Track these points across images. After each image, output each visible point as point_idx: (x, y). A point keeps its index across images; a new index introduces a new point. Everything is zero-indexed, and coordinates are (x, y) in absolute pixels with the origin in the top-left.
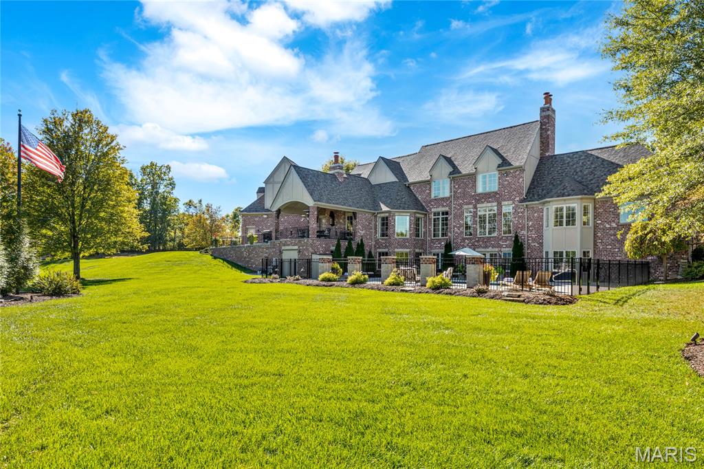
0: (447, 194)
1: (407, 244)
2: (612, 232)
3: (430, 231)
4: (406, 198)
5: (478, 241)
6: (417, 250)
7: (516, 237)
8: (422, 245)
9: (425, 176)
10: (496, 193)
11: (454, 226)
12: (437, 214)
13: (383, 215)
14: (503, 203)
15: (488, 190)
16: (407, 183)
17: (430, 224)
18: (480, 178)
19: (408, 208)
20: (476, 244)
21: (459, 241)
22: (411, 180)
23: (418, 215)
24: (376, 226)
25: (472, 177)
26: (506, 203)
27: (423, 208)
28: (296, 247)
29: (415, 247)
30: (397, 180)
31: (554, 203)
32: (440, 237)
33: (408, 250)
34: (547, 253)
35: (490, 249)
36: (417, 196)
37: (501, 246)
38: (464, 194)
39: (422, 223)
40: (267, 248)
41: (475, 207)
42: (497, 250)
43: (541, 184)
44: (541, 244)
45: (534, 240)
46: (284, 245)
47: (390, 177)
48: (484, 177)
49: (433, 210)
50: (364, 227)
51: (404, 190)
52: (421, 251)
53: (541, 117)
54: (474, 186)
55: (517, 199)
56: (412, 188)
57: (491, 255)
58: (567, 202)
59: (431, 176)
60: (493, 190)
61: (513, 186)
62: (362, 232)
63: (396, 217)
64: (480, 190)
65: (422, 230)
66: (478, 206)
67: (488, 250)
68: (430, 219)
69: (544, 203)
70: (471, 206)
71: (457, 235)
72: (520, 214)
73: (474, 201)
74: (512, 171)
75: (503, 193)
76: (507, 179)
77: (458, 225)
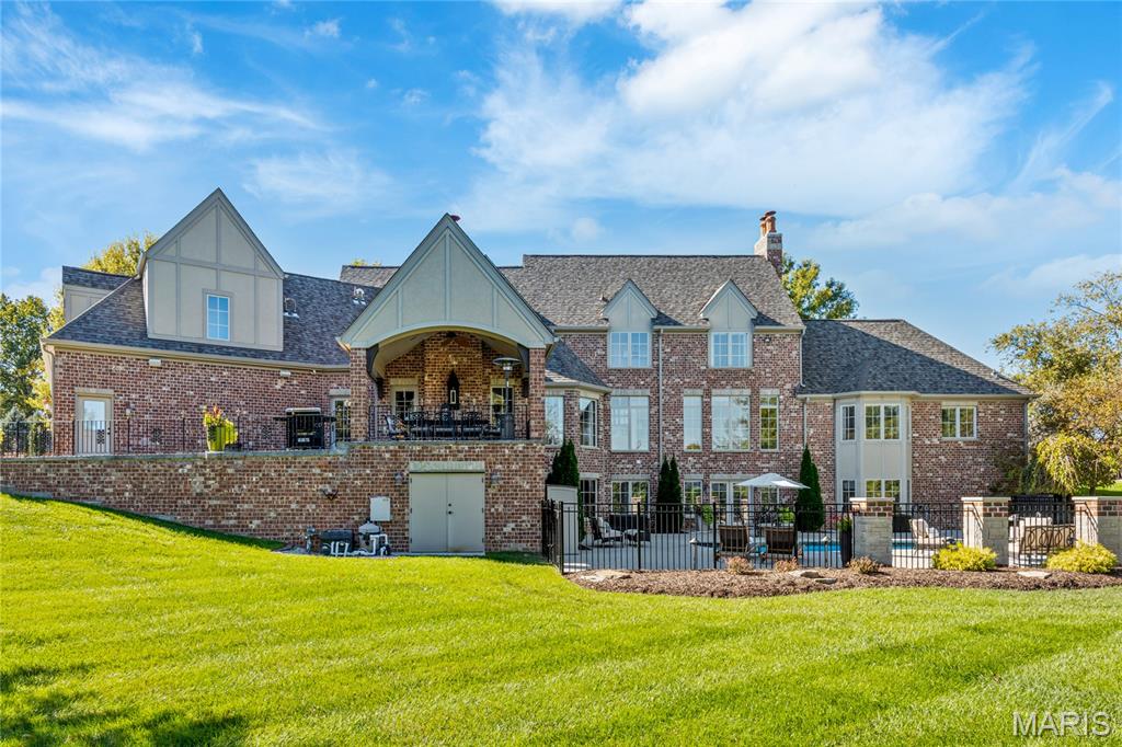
0: (646, 363)
2: (933, 451)
5: (715, 460)
10: (750, 372)
11: (666, 429)
14: (762, 391)
15: (730, 364)
20: (711, 464)
25: (699, 334)
26: (768, 391)
31: (865, 399)
34: (850, 483)
35: (738, 476)
37: (759, 470)
38: (685, 367)
41: (708, 394)
44: (831, 467)
45: (818, 462)
46: (418, 458)
48: (723, 339)
54: (704, 352)
55: (788, 386)
58: (884, 399)
59: (607, 319)
60: (741, 366)
61: (780, 362)
64: (715, 362)
66: (714, 391)
67: (734, 477)
70: (700, 392)
71: (669, 446)
72: (793, 414)
73: (704, 382)
74: (777, 335)
75: (763, 373)
76: (769, 348)
77: (673, 428)
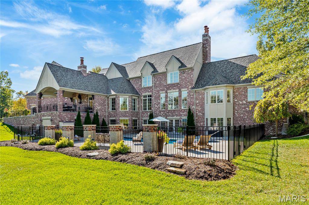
0: (151, 85)
1: (127, 115)
2: (243, 106)
3: (141, 107)
4: (127, 87)
5: (168, 113)
6: (134, 118)
7: (190, 110)
8: (137, 115)
9: (138, 74)
10: (178, 84)
11: (155, 104)
12: (145, 96)
13: (112, 97)
14: (182, 90)
15: (173, 82)
16: (128, 78)
17: (141, 102)
18: (169, 75)
19: (127, 93)
20: (167, 114)
21: (158, 112)
22: (130, 76)
23: (134, 97)
24: (108, 104)
25: (165, 74)
26: (184, 89)
27: (137, 93)
28: (50, 117)
29: (132, 116)
30: (122, 77)
31: (211, 89)
32: (147, 110)
33: (128, 118)
34: (207, 119)
35: (175, 117)
36: (134, 86)
37: (181, 115)
38: (160, 84)
39: (137, 102)
40: (34, 118)
41: (167, 92)
42: (179, 117)
43: (203, 78)
44: (204, 114)
45: (200, 112)
46: (43, 116)
47: (118, 75)
48: (171, 74)
49: (143, 94)
50: (100, 104)
51: (126, 82)
52: (136, 118)
53: (203, 40)
54: (166, 79)
55: (190, 87)
56: (131, 81)
57: (176, 121)
58: (218, 88)
59: (142, 74)
60: (176, 82)
61: (188, 79)
62: (99, 108)
63: (120, 98)
64: (169, 82)
65: (137, 106)
66: (168, 91)
67: (173, 117)
68: (141, 100)
69: (205, 89)
70: (164, 92)
71: (156, 109)
72: (192, 96)
73: (165, 89)
74: (187, 71)
75: (182, 84)
76: (184, 75)
77: (157, 103)
